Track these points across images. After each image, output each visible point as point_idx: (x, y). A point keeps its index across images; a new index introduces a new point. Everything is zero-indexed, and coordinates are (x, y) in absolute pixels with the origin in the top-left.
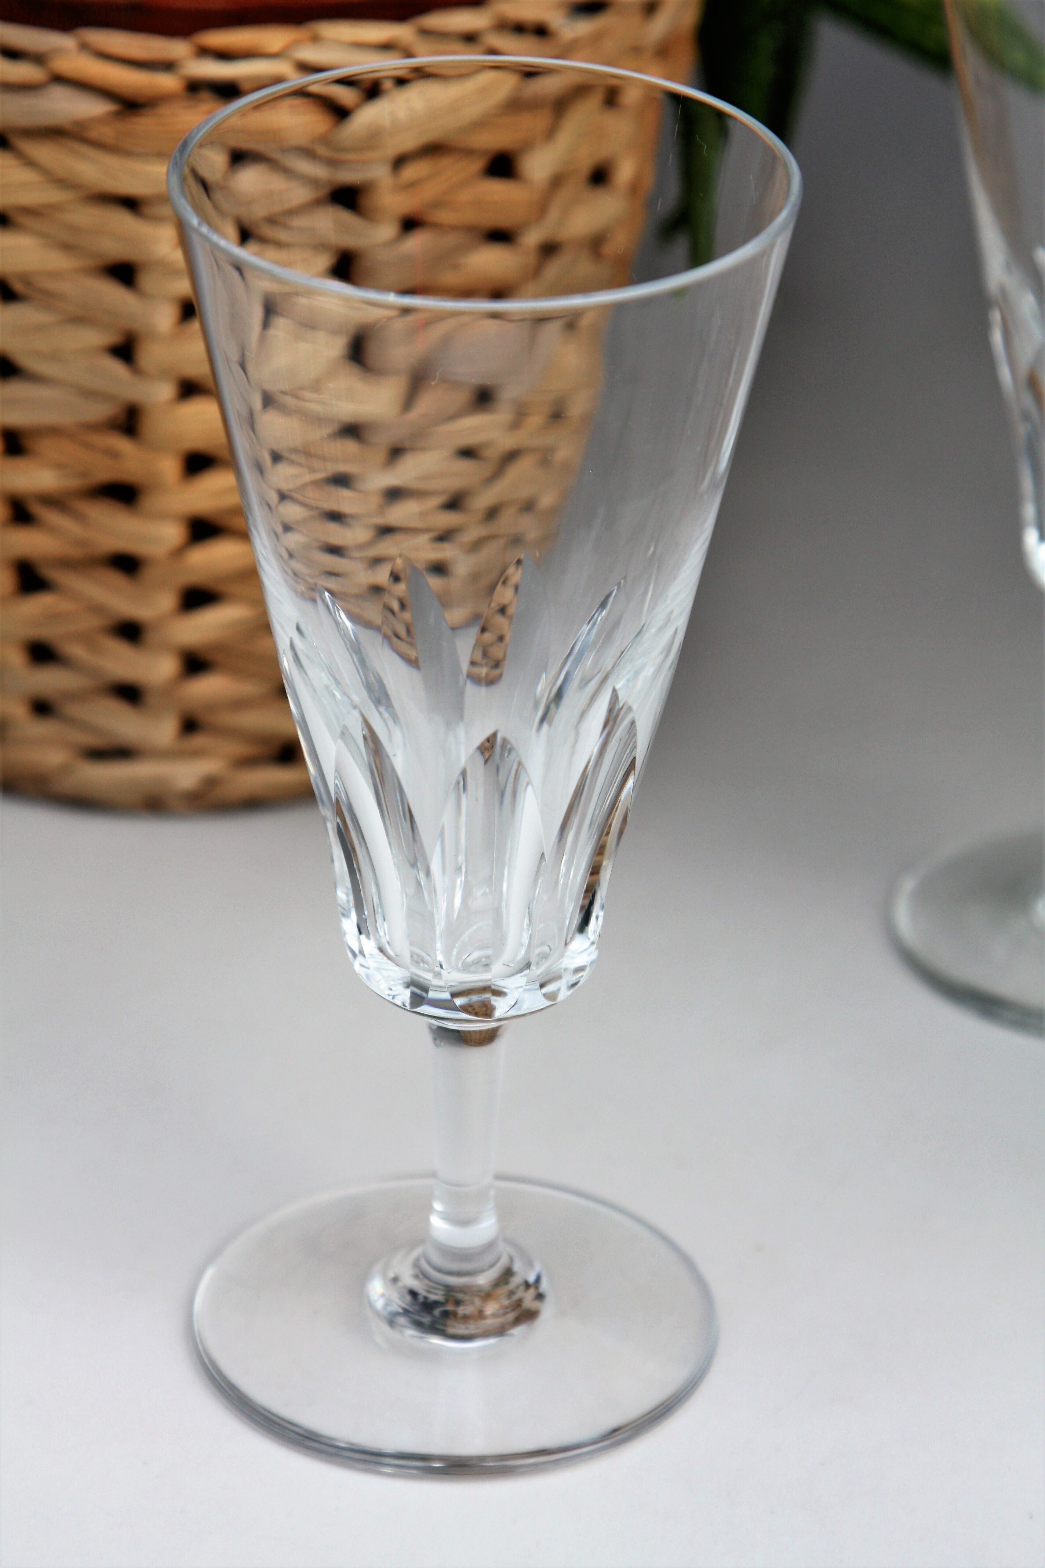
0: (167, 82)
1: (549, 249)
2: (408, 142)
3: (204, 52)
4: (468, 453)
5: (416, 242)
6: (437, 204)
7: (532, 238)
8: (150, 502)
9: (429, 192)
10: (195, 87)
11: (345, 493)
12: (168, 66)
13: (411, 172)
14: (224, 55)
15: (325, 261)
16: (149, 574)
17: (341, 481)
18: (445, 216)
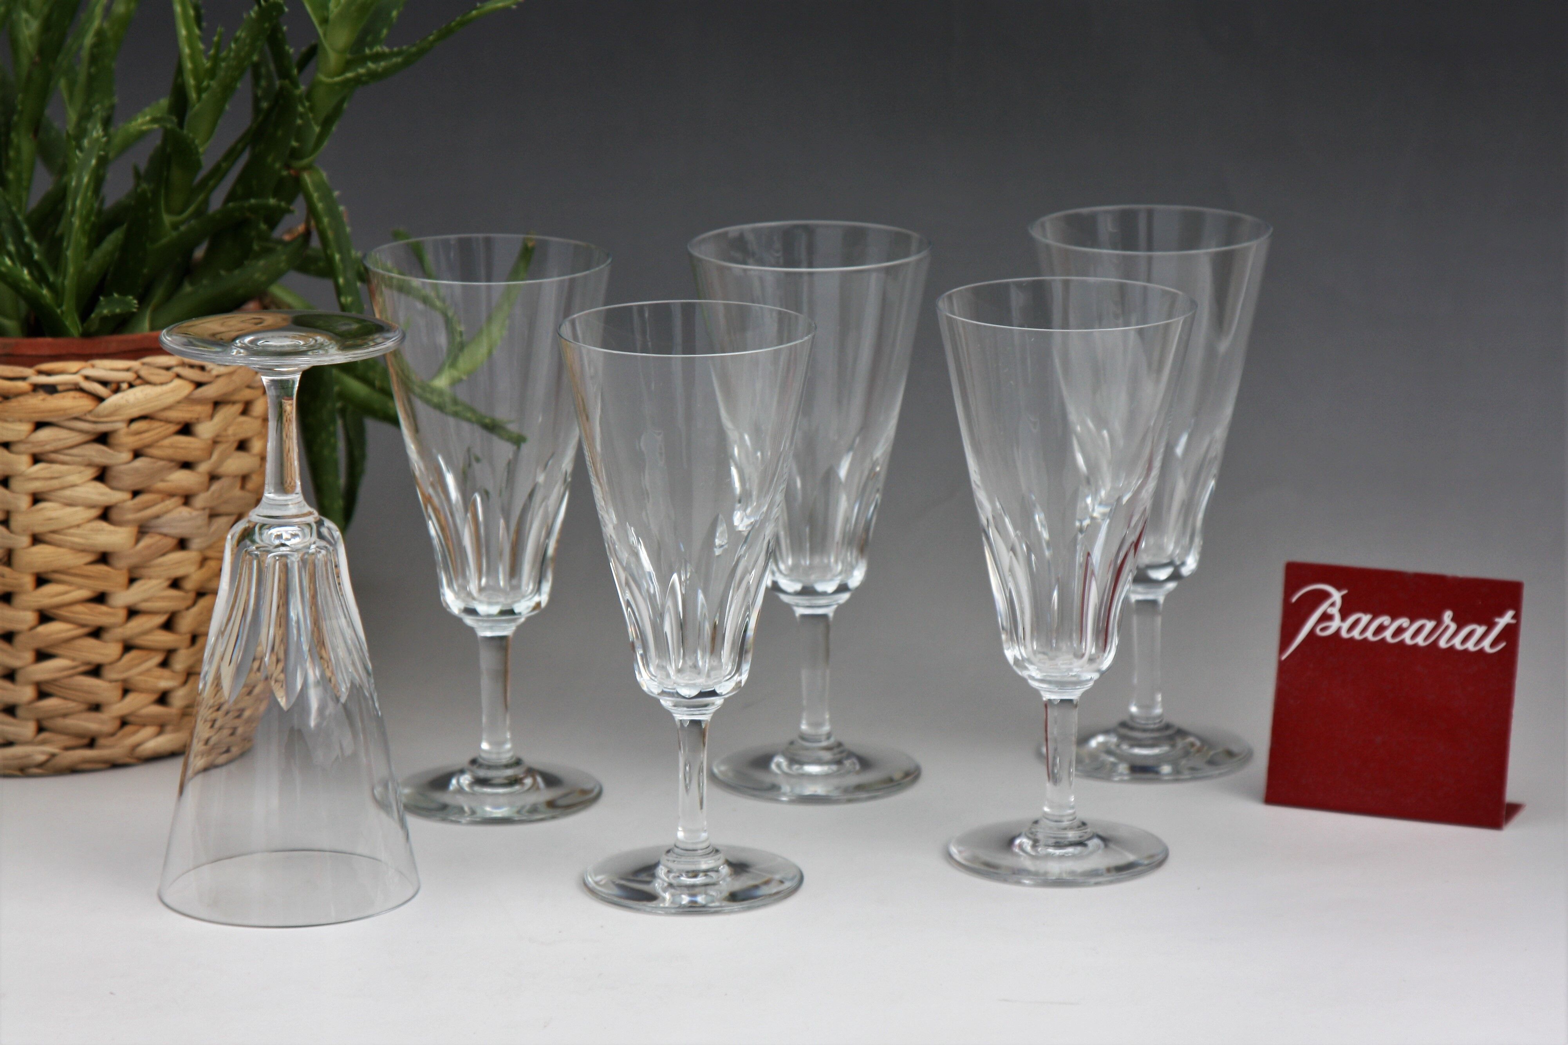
0: (22, 385)
1: (213, 477)
2: (135, 413)
3: (40, 373)
4: (175, 584)
5: (139, 463)
6: (149, 446)
7: (204, 468)
8: (18, 600)
9: (147, 437)
10: (36, 388)
11: (103, 608)
12: (23, 379)
13: (135, 426)
14: (49, 373)
15: (91, 472)
16: (19, 640)
17: (100, 598)
18: (154, 451)
